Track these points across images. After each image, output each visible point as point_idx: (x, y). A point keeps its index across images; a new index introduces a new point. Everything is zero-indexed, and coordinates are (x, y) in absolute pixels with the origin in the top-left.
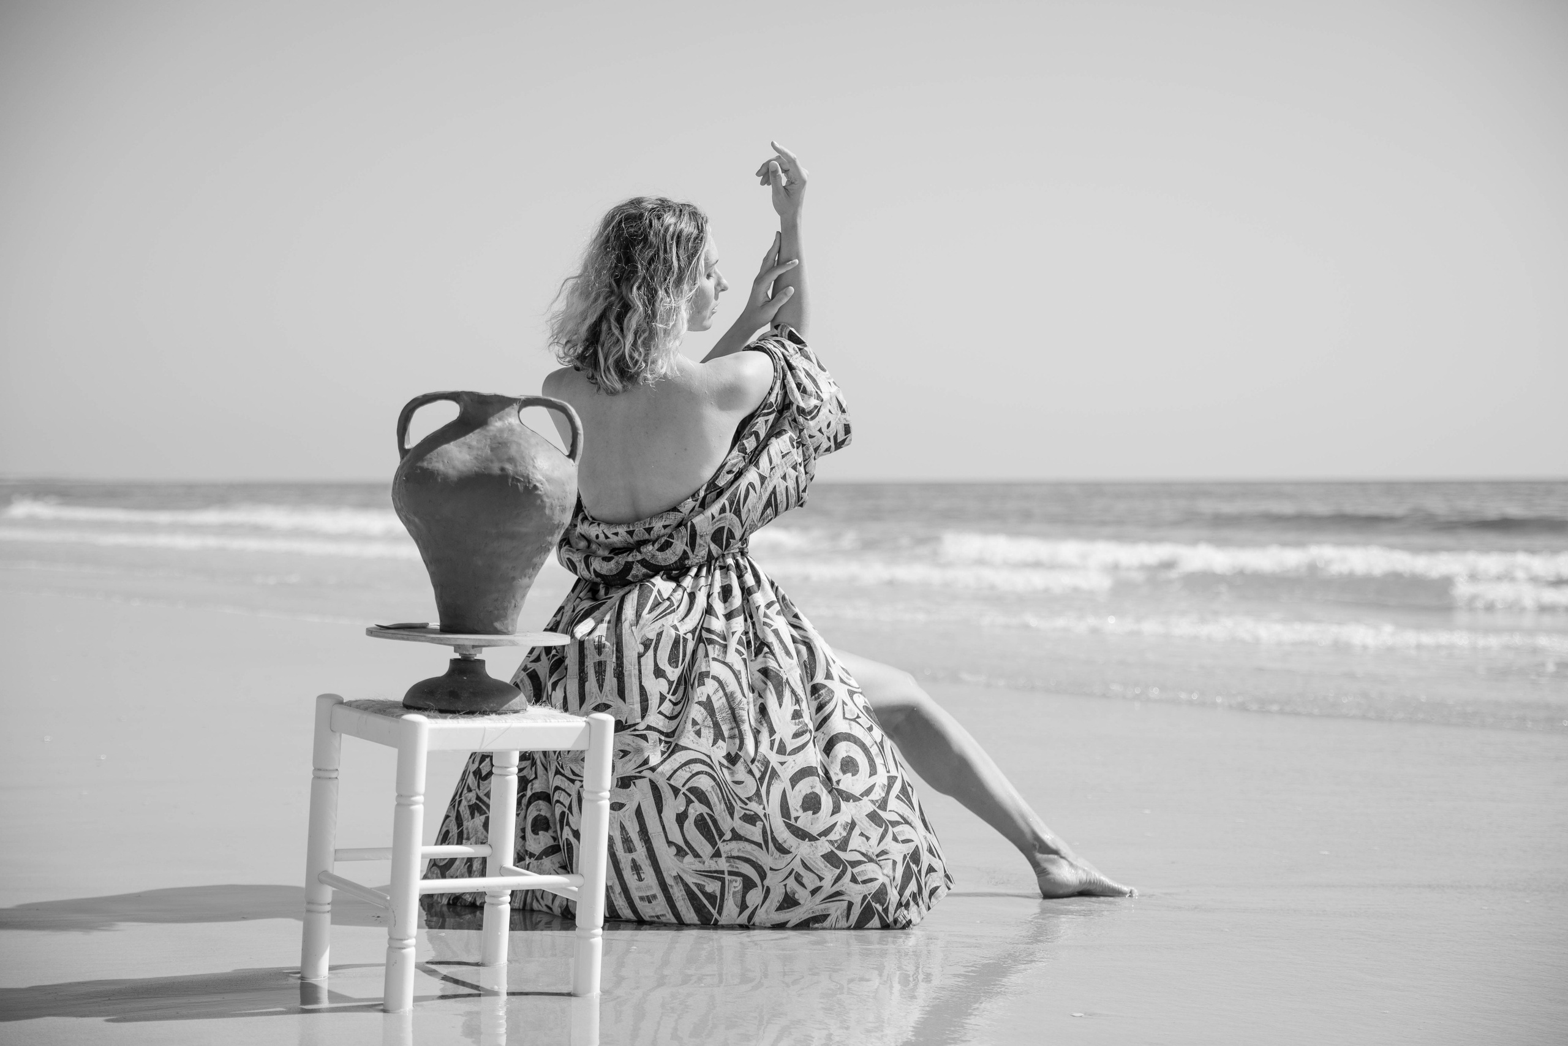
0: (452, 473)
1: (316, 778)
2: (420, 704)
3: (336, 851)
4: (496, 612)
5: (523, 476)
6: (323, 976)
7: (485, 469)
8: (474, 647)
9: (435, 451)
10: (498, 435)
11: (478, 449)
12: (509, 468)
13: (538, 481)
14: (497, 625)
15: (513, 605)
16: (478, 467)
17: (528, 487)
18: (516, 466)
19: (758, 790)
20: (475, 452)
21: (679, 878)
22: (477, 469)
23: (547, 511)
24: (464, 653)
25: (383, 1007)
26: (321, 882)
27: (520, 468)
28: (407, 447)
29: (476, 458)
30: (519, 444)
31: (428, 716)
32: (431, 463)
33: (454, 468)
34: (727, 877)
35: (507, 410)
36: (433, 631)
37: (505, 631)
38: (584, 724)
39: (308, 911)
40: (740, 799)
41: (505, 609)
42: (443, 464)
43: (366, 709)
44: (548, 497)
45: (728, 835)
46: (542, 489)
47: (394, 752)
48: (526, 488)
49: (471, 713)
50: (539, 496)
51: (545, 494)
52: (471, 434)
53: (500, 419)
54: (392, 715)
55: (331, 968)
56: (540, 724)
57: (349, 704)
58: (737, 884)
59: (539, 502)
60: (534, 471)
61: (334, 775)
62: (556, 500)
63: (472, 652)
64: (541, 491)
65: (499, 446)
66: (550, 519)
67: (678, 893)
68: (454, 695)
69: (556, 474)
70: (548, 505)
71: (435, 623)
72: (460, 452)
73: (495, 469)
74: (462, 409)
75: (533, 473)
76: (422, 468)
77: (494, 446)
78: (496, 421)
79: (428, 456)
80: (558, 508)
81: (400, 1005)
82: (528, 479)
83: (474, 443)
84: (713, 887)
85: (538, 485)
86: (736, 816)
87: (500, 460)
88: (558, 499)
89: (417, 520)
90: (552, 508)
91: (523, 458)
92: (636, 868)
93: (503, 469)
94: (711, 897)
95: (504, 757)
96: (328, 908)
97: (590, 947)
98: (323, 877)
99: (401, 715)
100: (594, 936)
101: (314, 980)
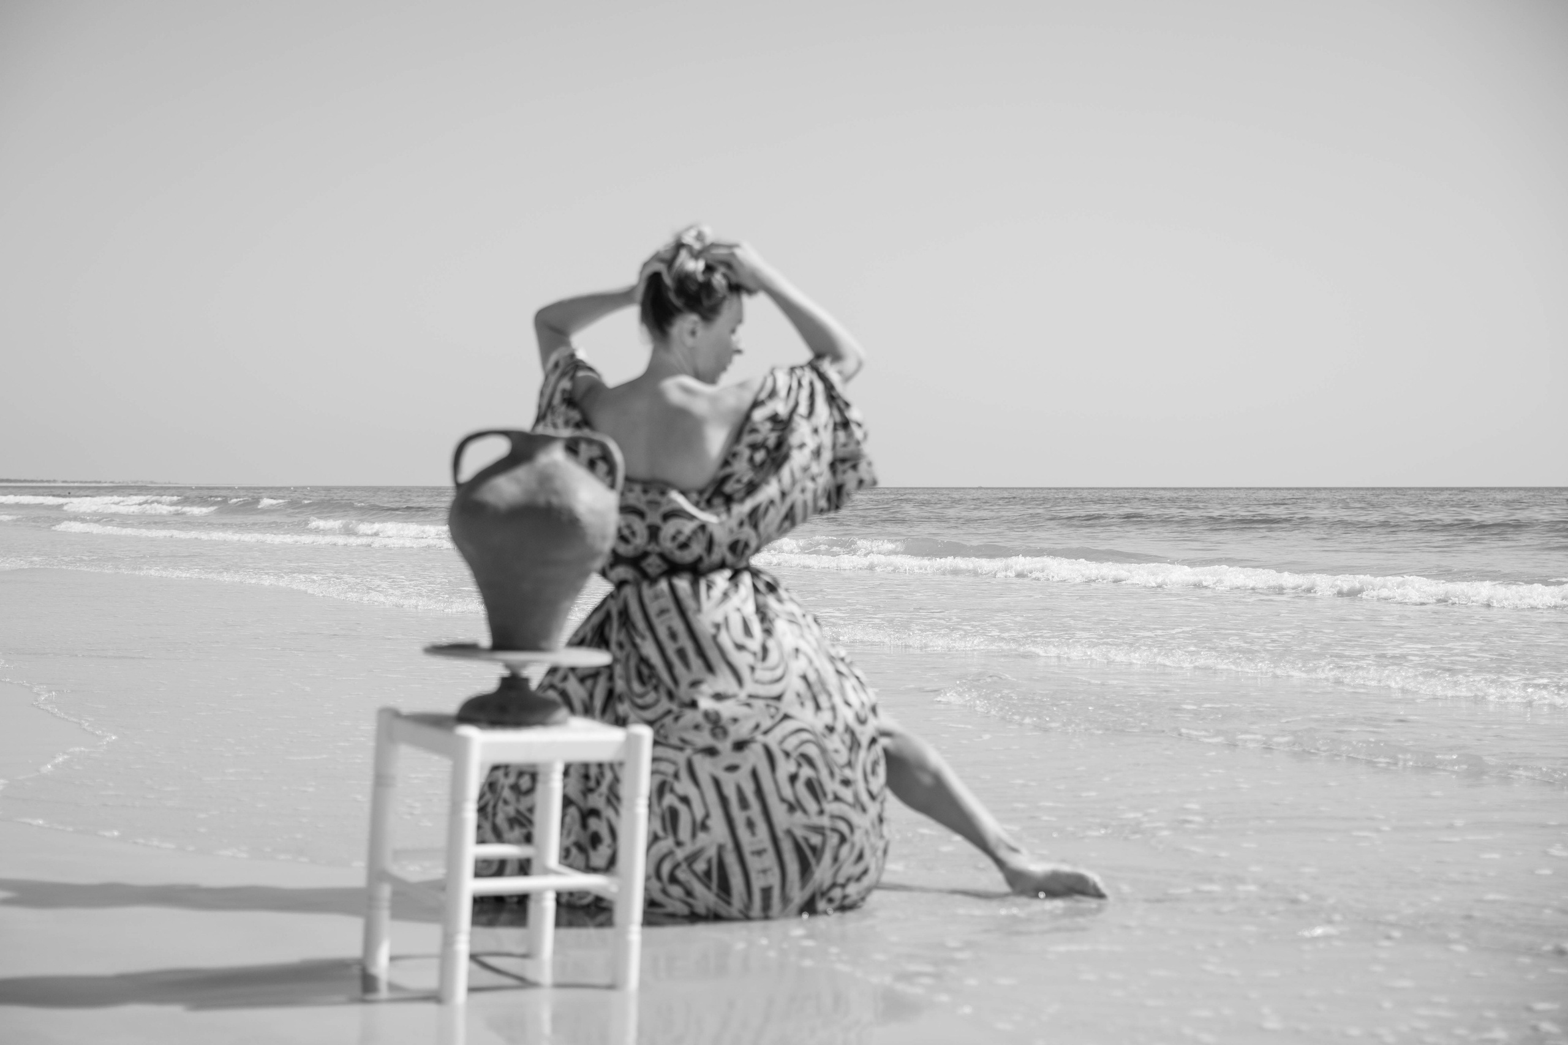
0: (501, 504)
1: (376, 787)
2: (473, 718)
4: (541, 633)
5: (566, 509)
6: (382, 967)
7: (532, 501)
8: (521, 664)
9: (487, 487)
10: (544, 470)
11: (526, 482)
12: (555, 500)
13: (580, 513)
14: (542, 644)
15: (556, 626)
17: (572, 519)
18: (560, 499)
20: (523, 485)
21: (789, 833)
22: (525, 501)
23: (589, 540)
24: (512, 670)
26: (380, 881)
27: (564, 501)
28: (461, 480)
29: (524, 491)
31: (478, 729)
32: (483, 496)
33: (503, 500)
34: (828, 833)
36: (484, 650)
37: (547, 648)
38: (623, 735)
39: (370, 907)
42: (494, 496)
43: (424, 722)
44: (590, 528)
45: (830, 797)
46: (584, 520)
47: (448, 761)
48: (569, 520)
49: (518, 724)
51: (587, 524)
54: (446, 729)
55: (389, 960)
56: (584, 738)
57: (407, 717)
58: (834, 839)
60: (577, 503)
61: (393, 783)
63: (520, 669)
66: (592, 547)
67: (787, 846)
68: (504, 709)
69: (599, 505)
70: (589, 535)
71: (485, 639)
72: (509, 484)
73: (541, 500)
74: (512, 444)
75: (576, 506)
76: (475, 502)
79: (481, 489)
80: (599, 536)
81: (453, 995)
84: (816, 840)
85: (580, 516)
87: (546, 493)
88: (601, 529)
90: (593, 537)
91: (567, 492)
92: (750, 824)
93: (548, 502)
94: (814, 849)
95: (549, 766)
96: (387, 904)
97: (628, 944)
98: (382, 876)
99: (454, 728)
100: (631, 933)
101: (373, 971)
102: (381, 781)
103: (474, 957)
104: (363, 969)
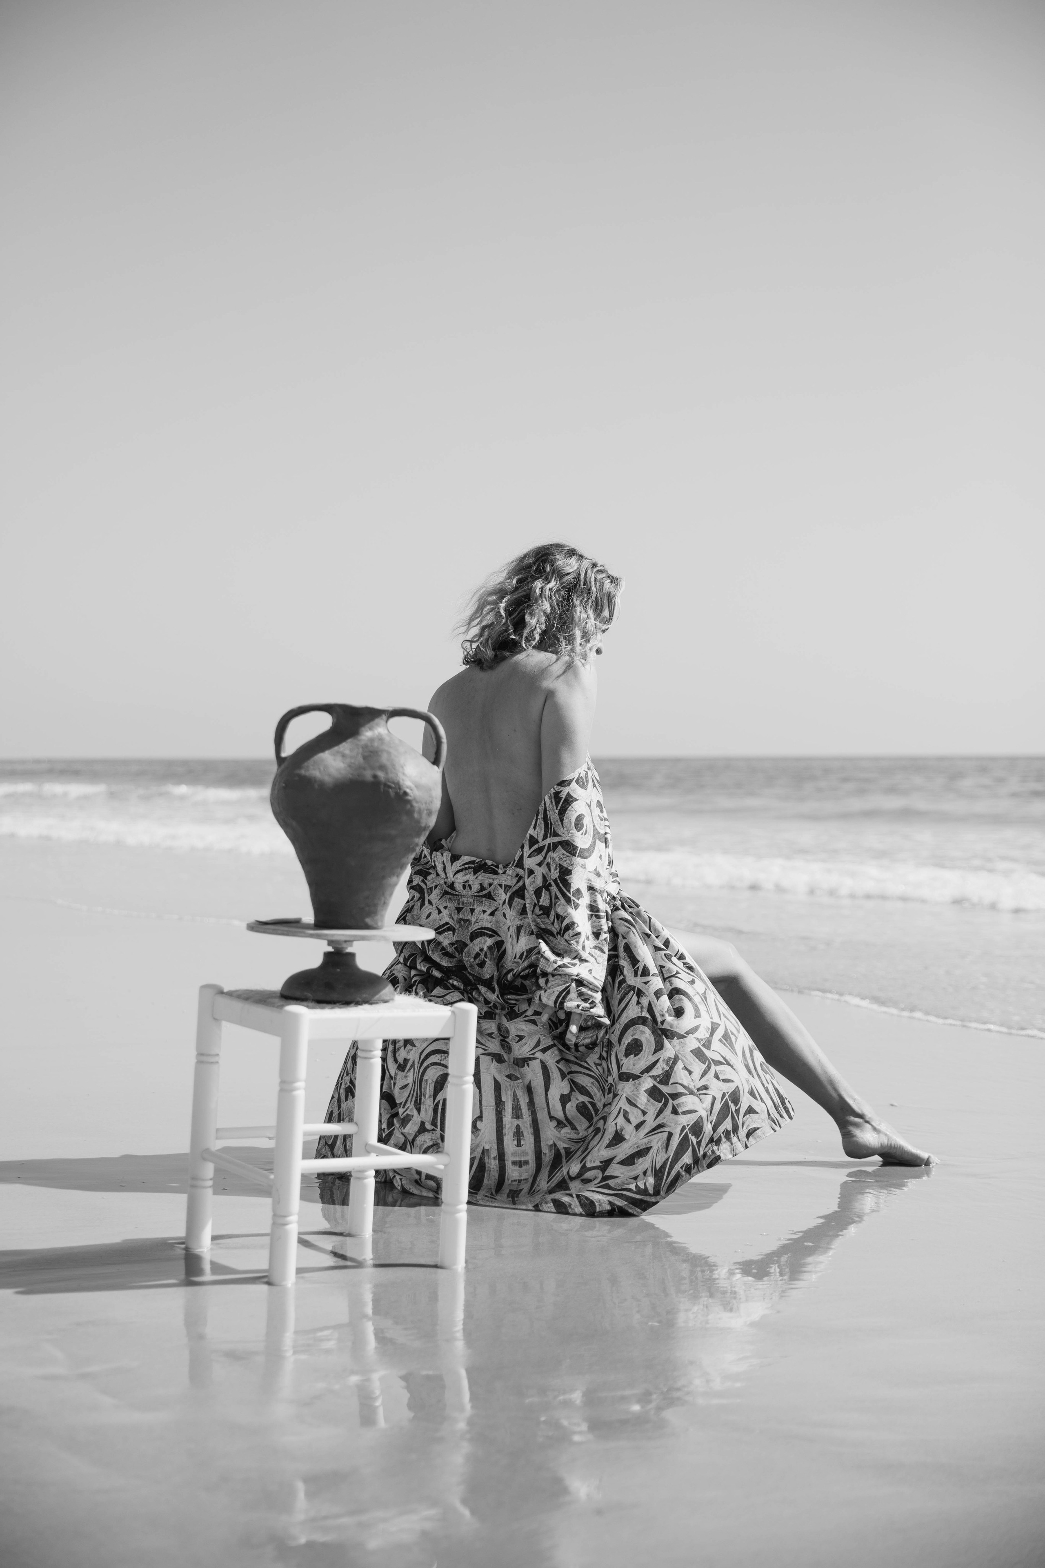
0: (327, 779)
1: (199, 1062)
2: (298, 994)
3: (217, 1130)
4: (367, 909)
5: (393, 783)
6: (205, 1247)
7: (358, 776)
8: (346, 941)
9: (311, 762)
10: (369, 744)
11: (351, 757)
12: (381, 775)
13: (408, 787)
14: (368, 921)
15: (382, 902)
16: (352, 774)
17: (399, 793)
18: (387, 773)
20: (348, 760)
22: (351, 776)
23: (416, 815)
24: (338, 946)
25: (267, 1280)
26: (205, 1159)
27: (391, 776)
28: (283, 755)
29: (350, 766)
30: (389, 753)
31: (307, 1007)
32: (308, 771)
33: (329, 775)
35: (377, 721)
36: (307, 927)
37: (375, 926)
38: (449, 1013)
39: (193, 1186)
41: (375, 905)
42: (320, 772)
43: (246, 998)
44: (417, 802)
46: (412, 795)
48: (397, 794)
49: (347, 1003)
50: (409, 802)
51: (414, 799)
52: (344, 744)
53: (371, 729)
54: (272, 1005)
55: (214, 1238)
56: (405, 1014)
57: (230, 994)
59: (408, 806)
60: (404, 778)
61: (217, 1060)
62: (424, 805)
63: (344, 945)
64: (411, 796)
65: (371, 754)
66: (418, 822)
68: (329, 986)
69: (424, 781)
70: (417, 809)
72: (335, 760)
73: (368, 775)
74: (335, 720)
75: (403, 780)
76: (300, 776)
77: (366, 754)
78: (367, 731)
79: (306, 764)
80: (425, 812)
81: (283, 1277)
82: (398, 786)
83: (347, 752)
85: (408, 791)
87: (372, 768)
88: (426, 803)
89: (294, 823)
90: (420, 812)
91: (393, 766)
93: (375, 776)
95: (370, 1043)
96: (210, 1183)
97: (456, 1222)
98: (205, 1155)
99: (282, 1006)
100: (459, 1211)
101: (197, 1251)
103: (303, 1238)
104: (187, 1249)
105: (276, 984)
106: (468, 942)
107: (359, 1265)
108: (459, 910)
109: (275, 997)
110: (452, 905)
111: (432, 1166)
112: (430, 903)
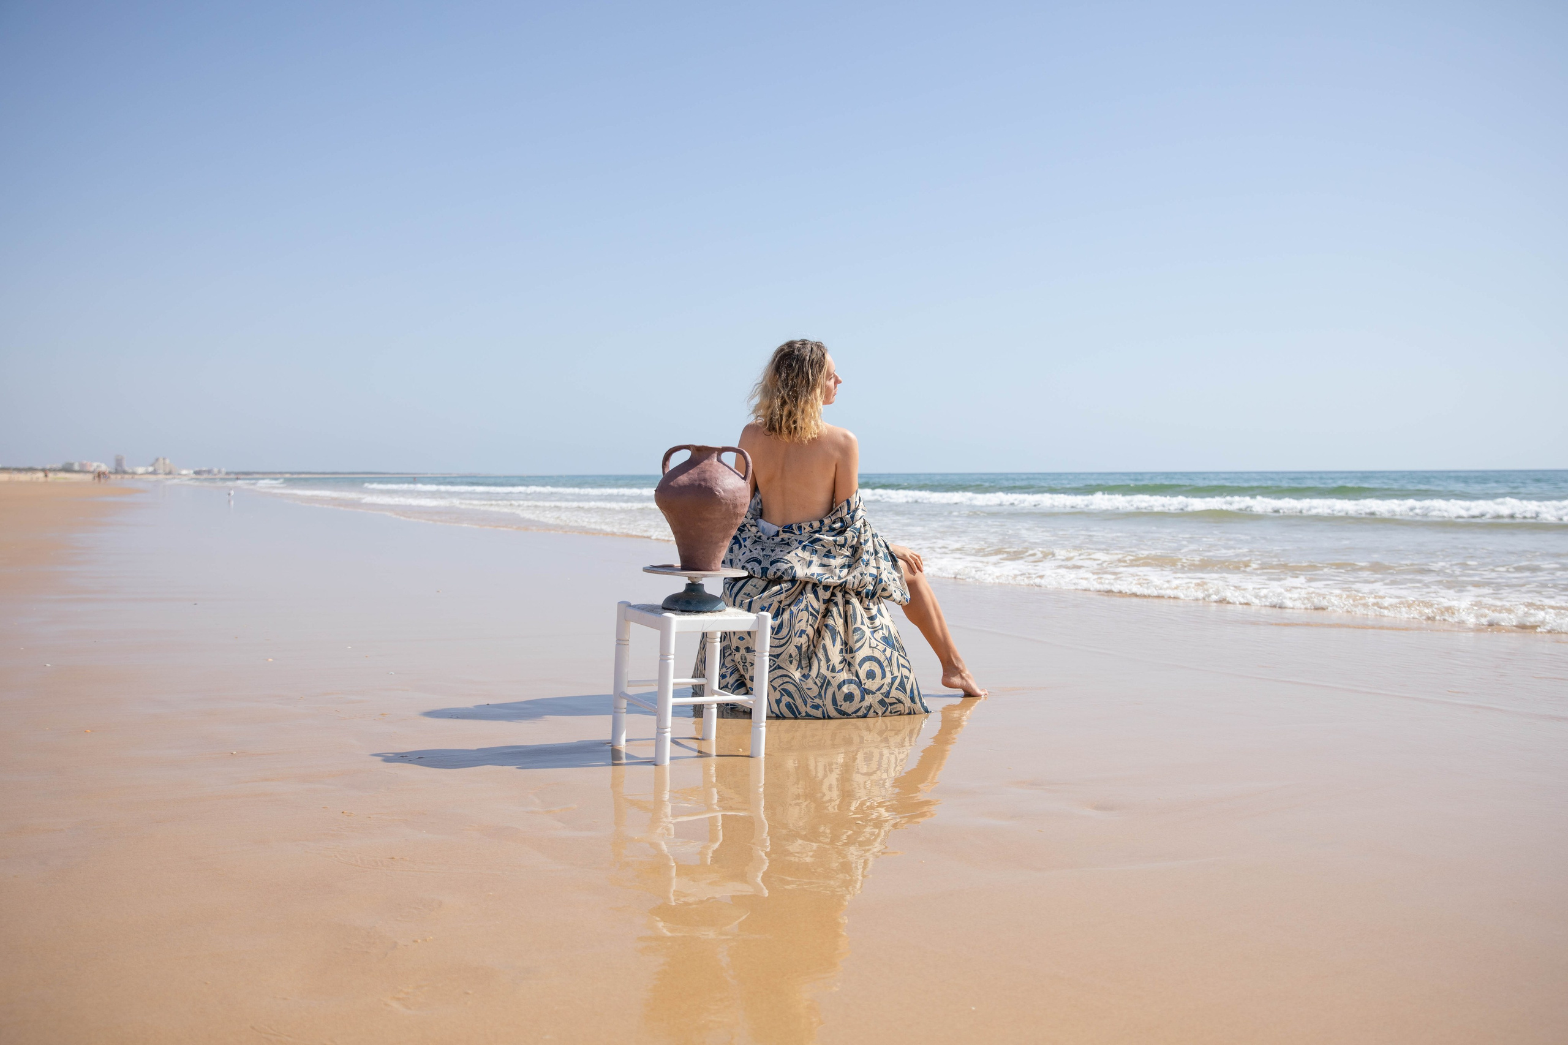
1: (618, 644)
2: (671, 607)
3: (628, 681)
4: (707, 560)
6: (622, 744)
8: (697, 577)
9: (682, 475)
10: (709, 467)
14: (708, 565)
19: (820, 692)
24: (693, 580)
25: (654, 762)
26: (622, 698)
28: (667, 471)
31: (676, 614)
35: (713, 454)
36: (677, 568)
37: (711, 568)
38: (755, 618)
39: (615, 712)
40: (810, 697)
41: (711, 558)
43: (643, 609)
47: (659, 632)
49: (698, 612)
51: (734, 500)
52: (697, 466)
53: (710, 459)
54: (657, 613)
55: (627, 741)
56: (733, 618)
57: (635, 607)
60: (716, 485)
61: (627, 642)
63: (697, 579)
68: (688, 602)
69: (739, 490)
71: (678, 563)
74: (693, 454)
75: (715, 487)
76: (675, 483)
77: (702, 474)
78: (706, 460)
79: (679, 476)
81: (663, 761)
82: (711, 490)
86: (808, 705)
88: (741, 501)
90: (737, 509)
91: (711, 479)
95: (714, 633)
96: (625, 710)
97: (760, 733)
98: (624, 695)
99: (662, 613)
100: (761, 727)
101: (618, 747)
102: (621, 642)
103: (674, 741)
104: (612, 746)
105: (660, 601)
106: (769, 566)
107: (708, 755)
108: (763, 550)
109: (659, 609)
110: (759, 548)
111: (746, 702)
112: (745, 546)
